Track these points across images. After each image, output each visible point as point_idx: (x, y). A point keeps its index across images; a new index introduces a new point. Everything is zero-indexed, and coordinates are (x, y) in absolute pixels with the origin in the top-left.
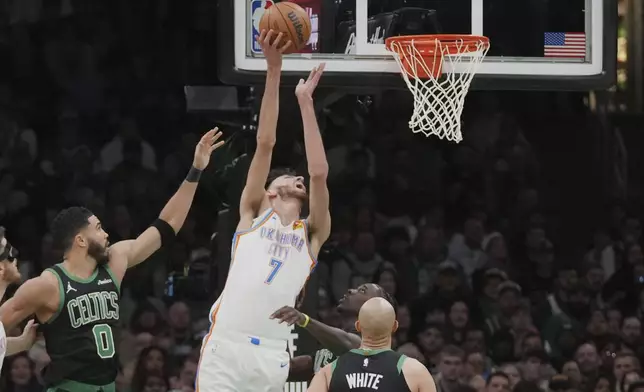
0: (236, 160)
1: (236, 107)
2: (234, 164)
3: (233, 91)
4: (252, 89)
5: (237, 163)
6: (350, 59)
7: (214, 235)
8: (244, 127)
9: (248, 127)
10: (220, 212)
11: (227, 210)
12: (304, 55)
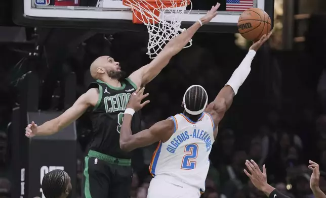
0: (25, 75)
1: (25, 41)
2: (23, 78)
3: (23, 29)
4: (35, 29)
5: (25, 77)
6: (99, 11)
7: (9, 124)
8: (30, 54)
9: (32, 54)
10: (14, 109)
11: (18, 108)
12: (69, 7)
